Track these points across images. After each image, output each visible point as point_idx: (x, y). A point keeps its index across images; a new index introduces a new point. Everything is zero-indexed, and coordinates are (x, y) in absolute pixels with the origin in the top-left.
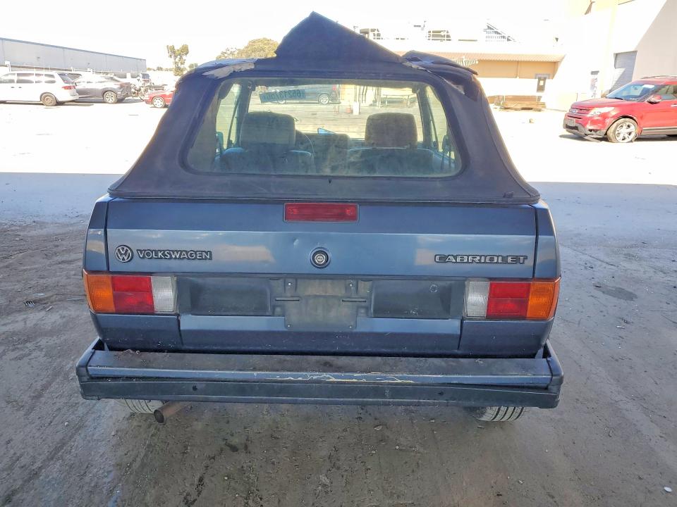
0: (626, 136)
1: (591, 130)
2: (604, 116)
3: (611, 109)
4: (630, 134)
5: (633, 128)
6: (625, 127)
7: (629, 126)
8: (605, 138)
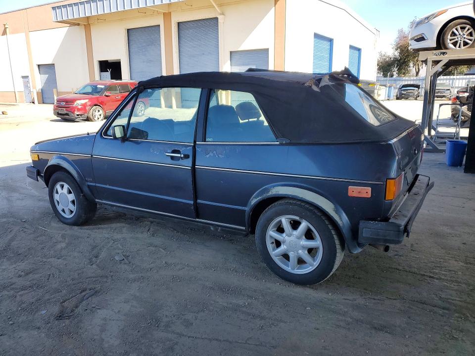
0: (99, 117)
1: (78, 115)
2: (84, 105)
3: (87, 101)
4: (100, 115)
5: (101, 112)
6: (97, 111)
7: (99, 111)
8: (88, 119)
